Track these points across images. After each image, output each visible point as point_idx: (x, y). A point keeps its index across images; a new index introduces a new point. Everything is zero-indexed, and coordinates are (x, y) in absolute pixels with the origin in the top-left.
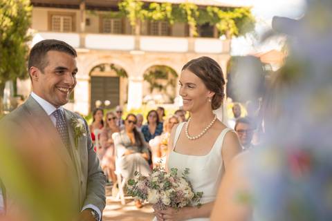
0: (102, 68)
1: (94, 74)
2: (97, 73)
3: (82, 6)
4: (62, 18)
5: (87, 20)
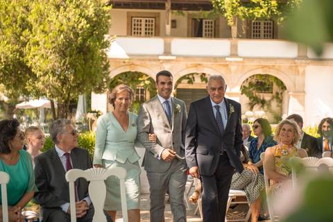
0: (190, 78)
2: (184, 85)
3: (169, 5)
4: (143, 20)
5: (174, 22)
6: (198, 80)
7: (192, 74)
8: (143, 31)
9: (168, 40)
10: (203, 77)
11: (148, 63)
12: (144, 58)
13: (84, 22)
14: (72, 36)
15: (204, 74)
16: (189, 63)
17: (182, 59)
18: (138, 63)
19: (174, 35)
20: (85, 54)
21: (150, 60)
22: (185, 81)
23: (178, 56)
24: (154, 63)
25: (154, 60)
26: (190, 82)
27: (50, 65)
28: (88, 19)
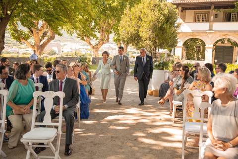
0: (222, 41)
1: (217, 45)
2: (219, 44)
3: (213, 7)
4: (202, 15)
5: (216, 15)
6: (226, 42)
7: (223, 39)
8: (201, 20)
9: (211, 23)
10: (229, 40)
11: (201, 34)
12: (199, 32)
13: (162, 16)
14: (157, 23)
15: (230, 39)
16: (221, 34)
17: (218, 32)
18: (197, 34)
19: (214, 21)
20: (163, 31)
21: (202, 33)
22: (220, 42)
23: (216, 31)
24: (204, 34)
25: (204, 33)
26: (222, 43)
27: (148, 36)
28: (164, 15)
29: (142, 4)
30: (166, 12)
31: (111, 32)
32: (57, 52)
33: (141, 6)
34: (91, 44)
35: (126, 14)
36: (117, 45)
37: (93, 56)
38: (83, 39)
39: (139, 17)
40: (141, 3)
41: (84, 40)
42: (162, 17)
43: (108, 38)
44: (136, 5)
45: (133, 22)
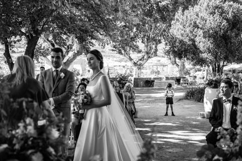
28: (227, 20)
29: (199, 6)
30: (230, 16)
31: (160, 42)
32: (81, 73)
33: (197, 8)
34: (131, 59)
35: (177, 20)
36: (170, 59)
37: (134, 77)
38: (120, 53)
39: (195, 23)
40: (197, 4)
41: (122, 54)
42: (225, 23)
43: (156, 50)
44: (190, 8)
45: (188, 30)
